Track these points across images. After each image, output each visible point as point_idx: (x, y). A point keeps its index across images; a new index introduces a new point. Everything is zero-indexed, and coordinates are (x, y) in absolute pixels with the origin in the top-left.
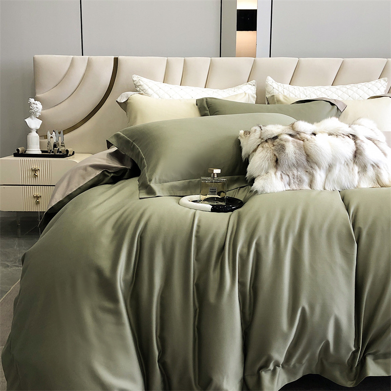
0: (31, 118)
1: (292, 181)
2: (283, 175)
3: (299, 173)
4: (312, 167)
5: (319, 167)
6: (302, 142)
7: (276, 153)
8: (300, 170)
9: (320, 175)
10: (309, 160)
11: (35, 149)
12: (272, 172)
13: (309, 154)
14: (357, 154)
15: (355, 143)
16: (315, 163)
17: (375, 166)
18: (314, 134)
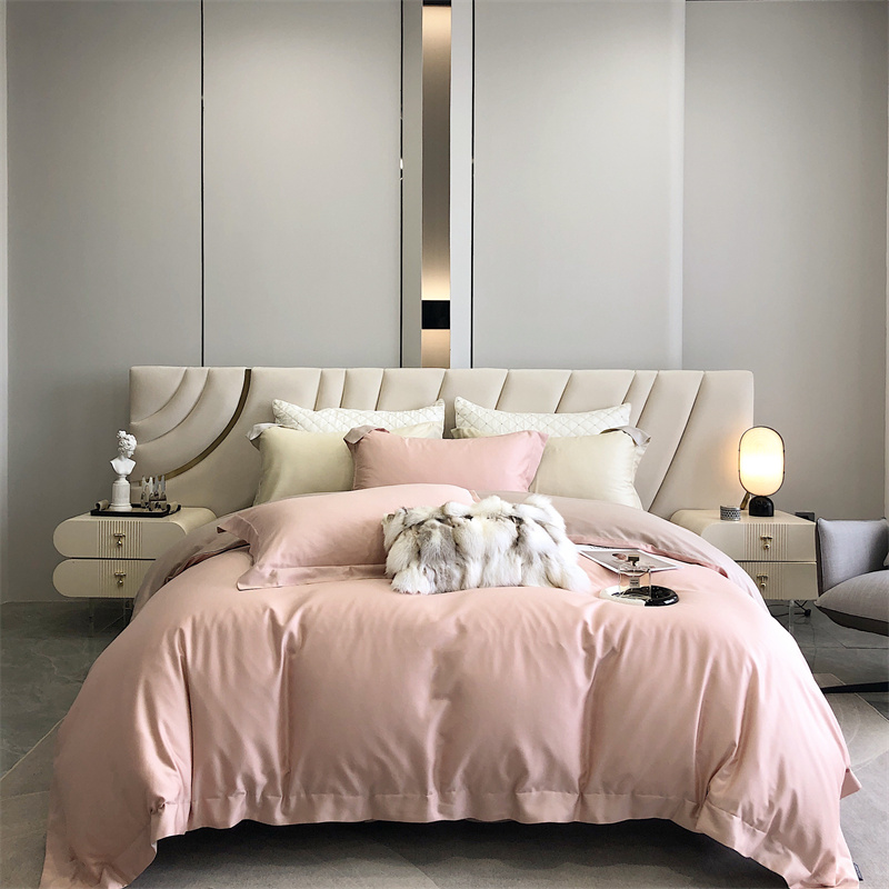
0: (120, 459)
1: (439, 578)
2: (427, 569)
3: (448, 565)
4: (464, 559)
5: (473, 559)
6: (453, 528)
7: (418, 542)
8: (449, 561)
9: (475, 569)
10: (459, 551)
11: (123, 505)
12: (413, 565)
13: (458, 542)
14: (518, 542)
15: (518, 527)
16: (466, 553)
17: (544, 556)
18: (469, 517)
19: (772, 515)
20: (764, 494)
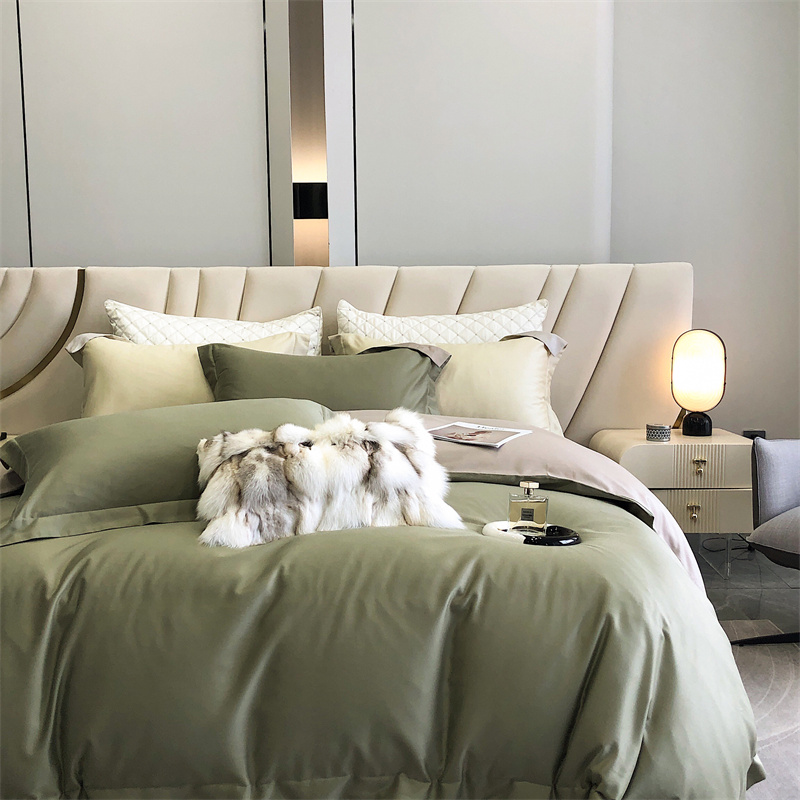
1: (265, 525)
2: (249, 514)
3: (277, 510)
4: (298, 500)
5: (310, 500)
6: (283, 460)
7: (238, 480)
8: (278, 505)
9: (311, 511)
10: (292, 491)
12: (232, 511)
13: (290, 479)
14: (370, 476)
15: (371, 456)
16: (302, 493)
17: (402, 493)
18: (308, 444)
19: (710, 435)
20: (700, 410)
